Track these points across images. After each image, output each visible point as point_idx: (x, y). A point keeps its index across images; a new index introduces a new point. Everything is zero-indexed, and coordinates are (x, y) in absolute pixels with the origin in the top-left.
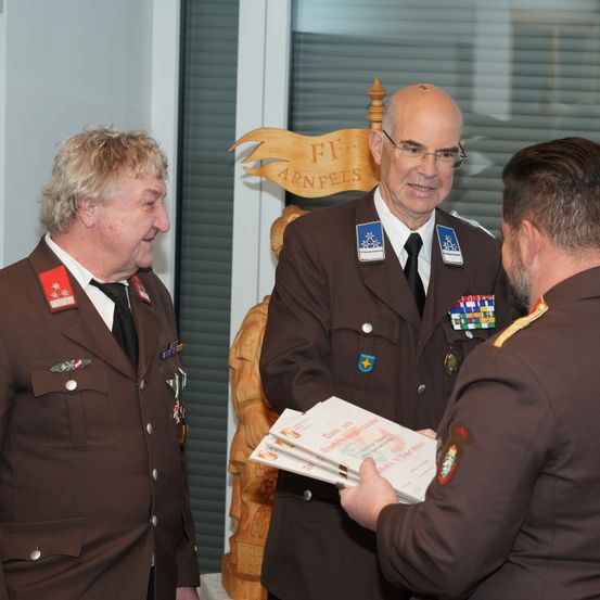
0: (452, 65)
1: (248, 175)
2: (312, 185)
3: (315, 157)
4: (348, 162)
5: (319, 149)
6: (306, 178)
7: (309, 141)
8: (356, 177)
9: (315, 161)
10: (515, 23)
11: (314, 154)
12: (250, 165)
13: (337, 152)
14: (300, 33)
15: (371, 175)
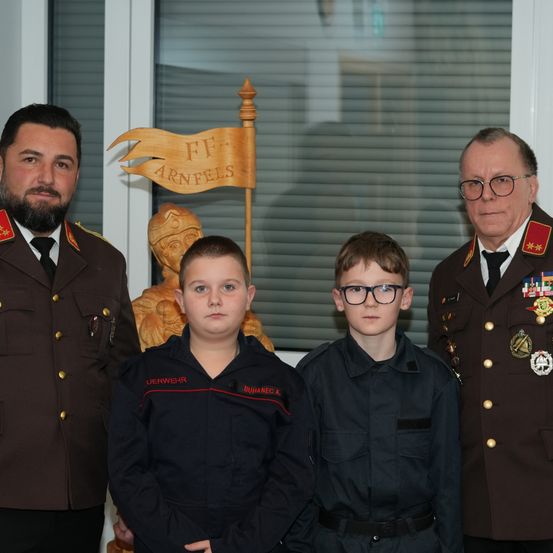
2: (188, 182)
3: (190, 155)
4: (221, 159)
5: (193, 147)
6: (182, 175)
7: (183, 139)
8: (230, 174)
9: (190, 158)
11: (189, 151)
13: (211, 150)
15: (244, 171)
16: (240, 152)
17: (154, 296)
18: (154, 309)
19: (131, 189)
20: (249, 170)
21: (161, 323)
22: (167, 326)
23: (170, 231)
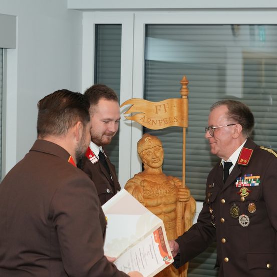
0: (216, 78)
1: (127, 119)
2: (156, 124)
3: (157, 111)
4: (172, 114)
5: (158, 108)
6: (153, 121)
7: (154, 105)
8: (176, 120)
9: (157, 113)
10: (244, 58)
11: (157, 110)
12: (127, 115)
13: (167, 109)
14: (148, 60)
15: (182, 119)
16: (181, 110)
17: (139, 177)
18: (139, 184)
20: (185, 119)
21: (142, 190)
22: (145, 192)
23: (147, 147)
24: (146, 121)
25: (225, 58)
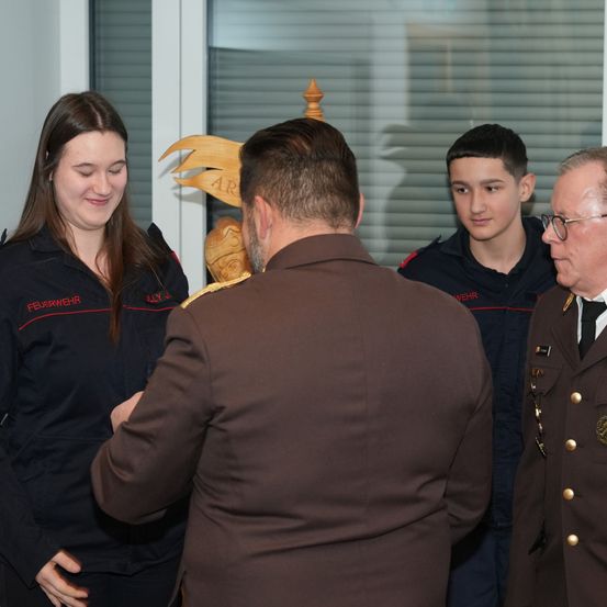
19: (184, 203)
23: (229, 249)
24: (224, 188)
25: (370, 38)
